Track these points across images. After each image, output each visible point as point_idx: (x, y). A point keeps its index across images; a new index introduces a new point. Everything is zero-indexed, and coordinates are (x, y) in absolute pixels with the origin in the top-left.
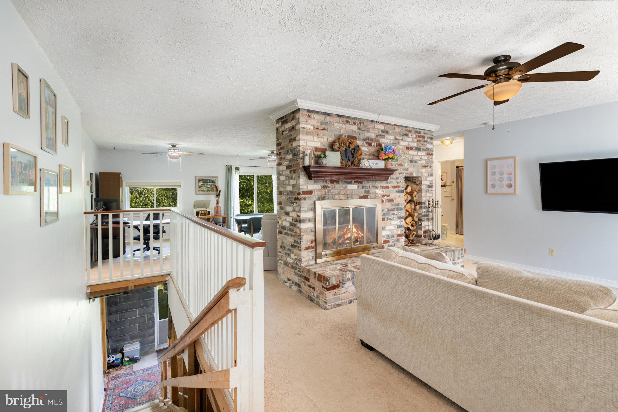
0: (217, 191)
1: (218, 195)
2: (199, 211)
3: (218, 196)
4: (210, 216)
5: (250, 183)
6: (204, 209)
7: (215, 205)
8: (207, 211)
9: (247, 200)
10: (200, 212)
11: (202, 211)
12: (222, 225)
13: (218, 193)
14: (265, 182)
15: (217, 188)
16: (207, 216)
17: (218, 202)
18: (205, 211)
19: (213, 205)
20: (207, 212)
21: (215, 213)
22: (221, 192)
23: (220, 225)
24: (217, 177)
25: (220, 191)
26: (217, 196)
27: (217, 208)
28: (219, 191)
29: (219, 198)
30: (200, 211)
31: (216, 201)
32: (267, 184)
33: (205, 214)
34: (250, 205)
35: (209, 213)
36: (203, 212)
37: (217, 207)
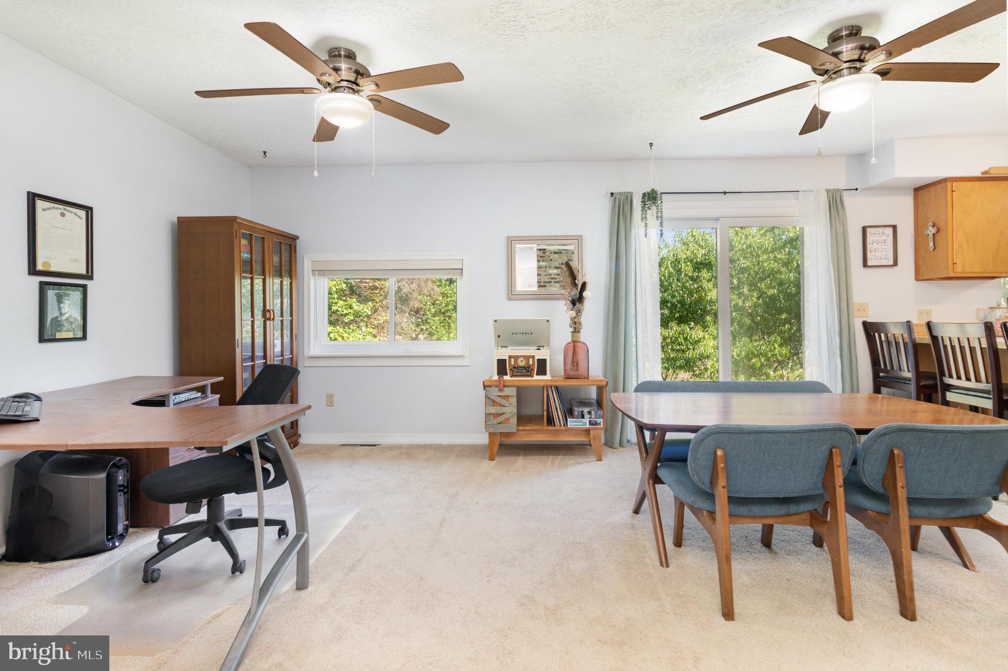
0: (575, 285)
1: (577, 301)
2: (507, 358)
3: (578, 305)
4: (548, 377)
5: (698, 287)
6: (530, 351)
7: (569, 339)
8: (533, 357)
9: (691, 328)
10: (510, 361)
11: (516, 358)
12: (587, 416)
13: (575, 292)
14: (738, 284)
15: (573, 276)
16: (536, 377)
17: (576, 327)
18: (527, 358)
19: (561, 336)
20: (533, 361)
21: (569, 367)
22: (589, 287)
23: (583, 417)
24: (579, 239)
25: (584, 285)
26: (574, 303)
27: (575, 350)
28: (580, 287)
29: (579, 312)
30: (510, 357)
31: (569, 321)
32: (743, 288)
33: (527, 371)
34: (699, 341)
35: (542, 367)
36: (522, 363)
37: (575, 342)
